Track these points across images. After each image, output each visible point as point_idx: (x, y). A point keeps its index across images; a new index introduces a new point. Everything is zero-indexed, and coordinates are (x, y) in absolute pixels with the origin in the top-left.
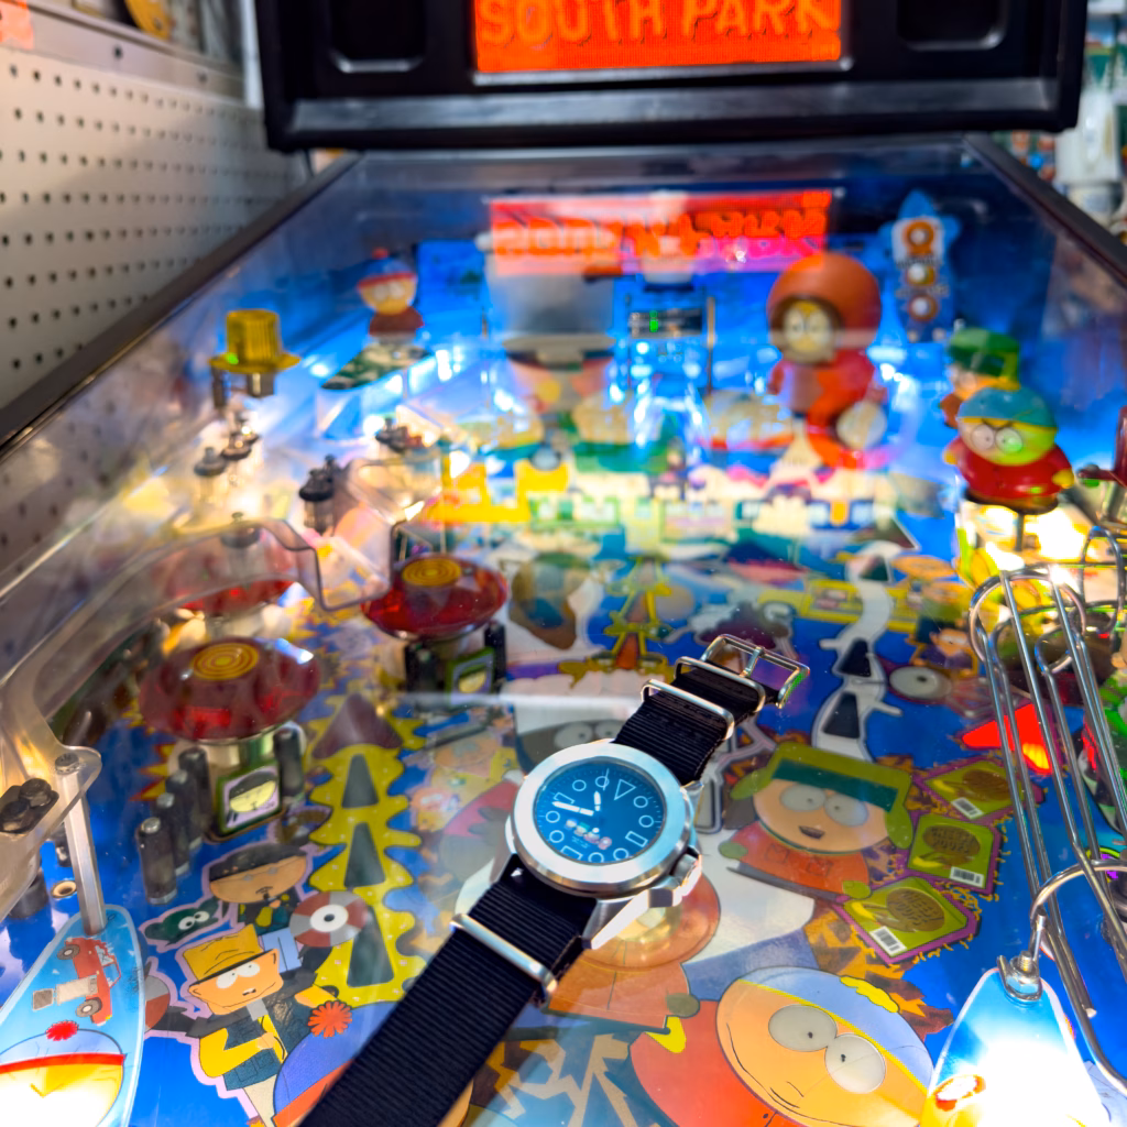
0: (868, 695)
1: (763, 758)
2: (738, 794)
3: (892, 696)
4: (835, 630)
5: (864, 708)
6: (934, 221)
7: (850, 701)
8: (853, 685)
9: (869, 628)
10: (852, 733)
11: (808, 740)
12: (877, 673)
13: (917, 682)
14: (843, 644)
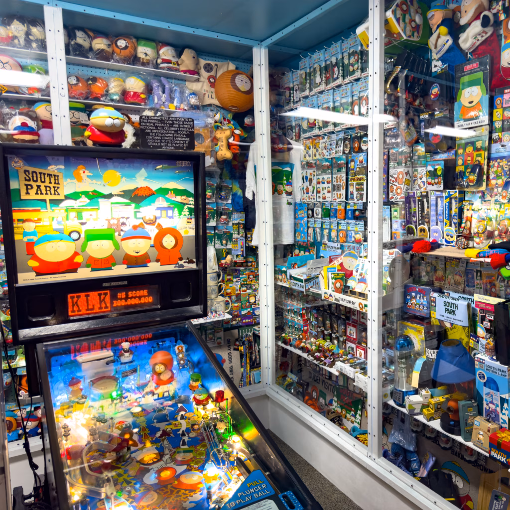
0: (186, 439)
1: (175, 452)
2: (173, 457)
3: (190, 438)
4: (179, 430)
5: (186, 441)
6: (183, 345)
7: (184, 440)
8: (183, 438)
9: (184, 428)
10: (185, 445)
11: (180, 447)
12: (187, 435)
13: (193, 435)
14: (180, 432)
